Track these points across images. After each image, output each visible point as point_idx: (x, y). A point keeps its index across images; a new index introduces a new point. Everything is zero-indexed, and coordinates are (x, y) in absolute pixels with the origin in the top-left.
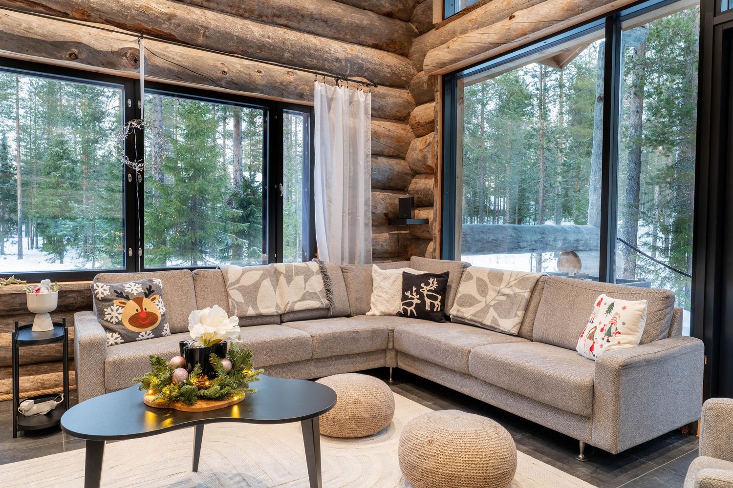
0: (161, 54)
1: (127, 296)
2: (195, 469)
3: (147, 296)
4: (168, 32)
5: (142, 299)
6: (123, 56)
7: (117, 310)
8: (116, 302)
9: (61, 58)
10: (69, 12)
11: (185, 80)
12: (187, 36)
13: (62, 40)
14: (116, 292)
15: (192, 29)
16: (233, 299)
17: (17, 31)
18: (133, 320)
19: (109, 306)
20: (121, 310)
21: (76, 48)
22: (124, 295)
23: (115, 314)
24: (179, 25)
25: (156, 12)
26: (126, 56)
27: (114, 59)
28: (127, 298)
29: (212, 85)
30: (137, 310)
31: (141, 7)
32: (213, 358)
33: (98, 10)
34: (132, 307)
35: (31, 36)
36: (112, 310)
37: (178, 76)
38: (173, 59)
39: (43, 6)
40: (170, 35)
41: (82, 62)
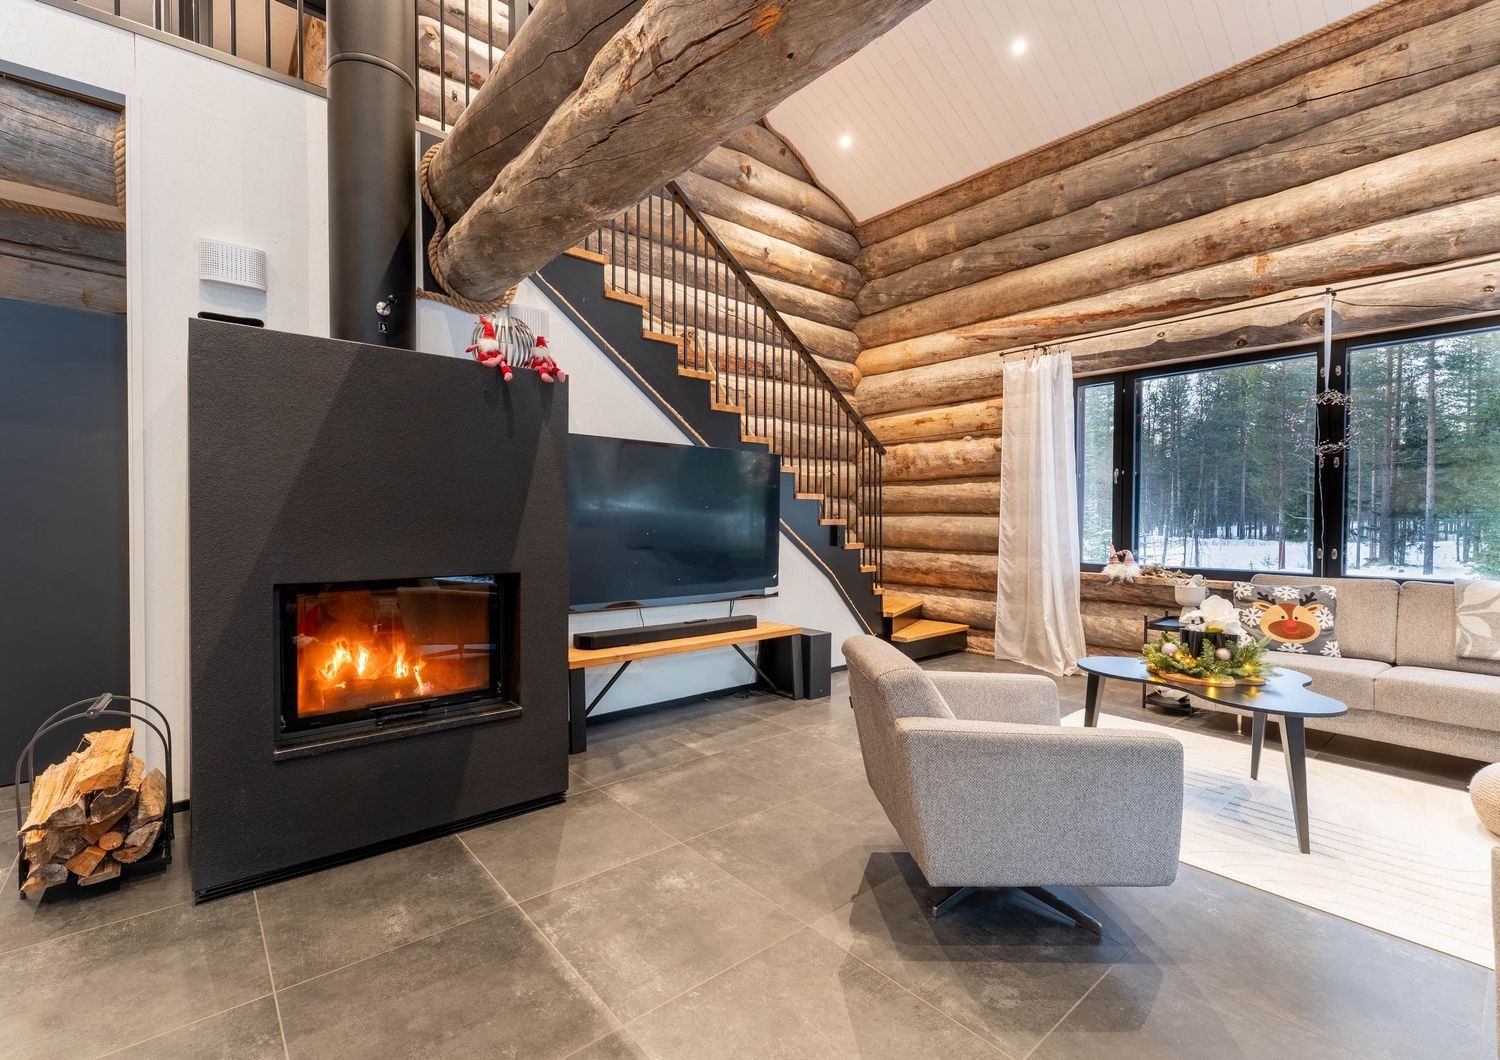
0: (1366, 300)
1: (1274, 600)
2: (1254, 776)
3: (1302, 603)
4: (1389, 262)
5: (1293, 607)
6: (1304, 323)
7: (1256, 613)
8: (1257, 604)
9: (1229, 349)
10: (1249, 294)
11: (1410, 322)
12: (1427, 254)
13: (1229, 330)
14: (1259, 593)
15: (1433, 243)
16: (1464, 629)
17: (1187, 337)
18: (1275, 627)
19: (1248, 607)
20: (1260, 614)
21: (1244, 333)
22: (1270, 598)
23: (1253, 616)
24: (1407, 247)
25: (1365, 247)
26: (1308, 323)
27: (1292, 330)
28: (1273, 602)
29: (1463, 313)
30: (1283, 617)
31: (1342, 250)
32: (1206, 644)
33: (1281, 278)
34: (1276, 613)
35: (1197, 337)
36: (1250, 612)
37: (1394, 320)
38: (1386, 300)
39: (1219, 299)
40: (1395, 264)
41: (1252, 345)
